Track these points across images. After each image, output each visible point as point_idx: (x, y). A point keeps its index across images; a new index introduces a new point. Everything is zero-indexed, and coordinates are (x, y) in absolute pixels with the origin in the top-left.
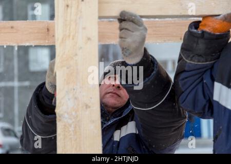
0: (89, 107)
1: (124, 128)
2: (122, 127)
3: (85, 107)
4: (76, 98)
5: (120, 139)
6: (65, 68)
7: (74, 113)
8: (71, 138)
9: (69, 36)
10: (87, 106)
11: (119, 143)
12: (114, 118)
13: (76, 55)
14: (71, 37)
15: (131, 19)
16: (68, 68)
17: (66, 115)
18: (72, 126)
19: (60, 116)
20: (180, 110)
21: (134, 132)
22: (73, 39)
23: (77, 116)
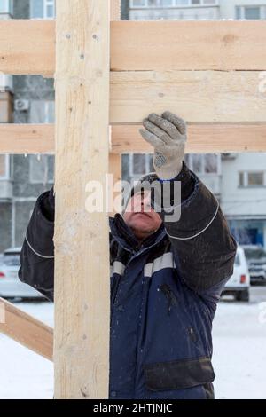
0: (95, 236)
1: (157, 261)
2: (155, 258)
3: (89, 235)
4: (78, 225)
5: (153, 275)
6: (66, 187)
7: (75, 243)
8: (71, 274)
9: (72, 147)
10: (92, 235)
11: (150, 279)
12: (145, 247)
13: (80, 170)
14: (74, 149)
15: (175, 122)
16: (69, 187)
17: (66, 246)
18: (73, 258)
19: (58, 247)
20: (228, 241)
21: (171, 266)
22: (76, 151)
23: (80, 247)
